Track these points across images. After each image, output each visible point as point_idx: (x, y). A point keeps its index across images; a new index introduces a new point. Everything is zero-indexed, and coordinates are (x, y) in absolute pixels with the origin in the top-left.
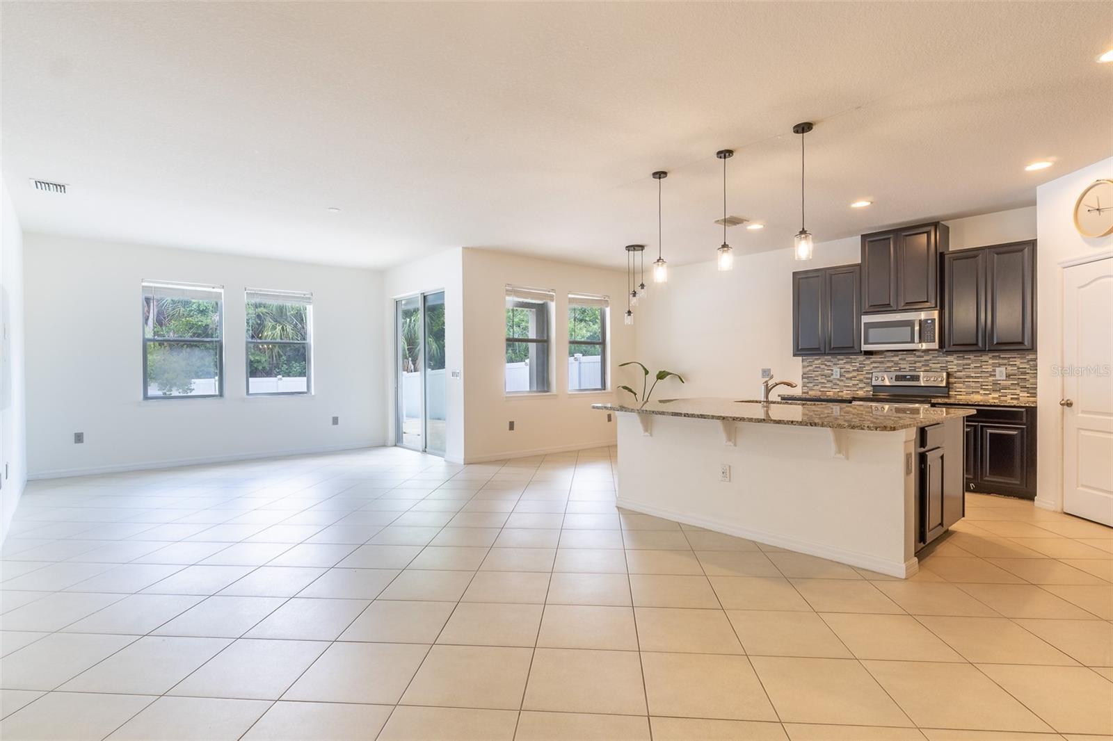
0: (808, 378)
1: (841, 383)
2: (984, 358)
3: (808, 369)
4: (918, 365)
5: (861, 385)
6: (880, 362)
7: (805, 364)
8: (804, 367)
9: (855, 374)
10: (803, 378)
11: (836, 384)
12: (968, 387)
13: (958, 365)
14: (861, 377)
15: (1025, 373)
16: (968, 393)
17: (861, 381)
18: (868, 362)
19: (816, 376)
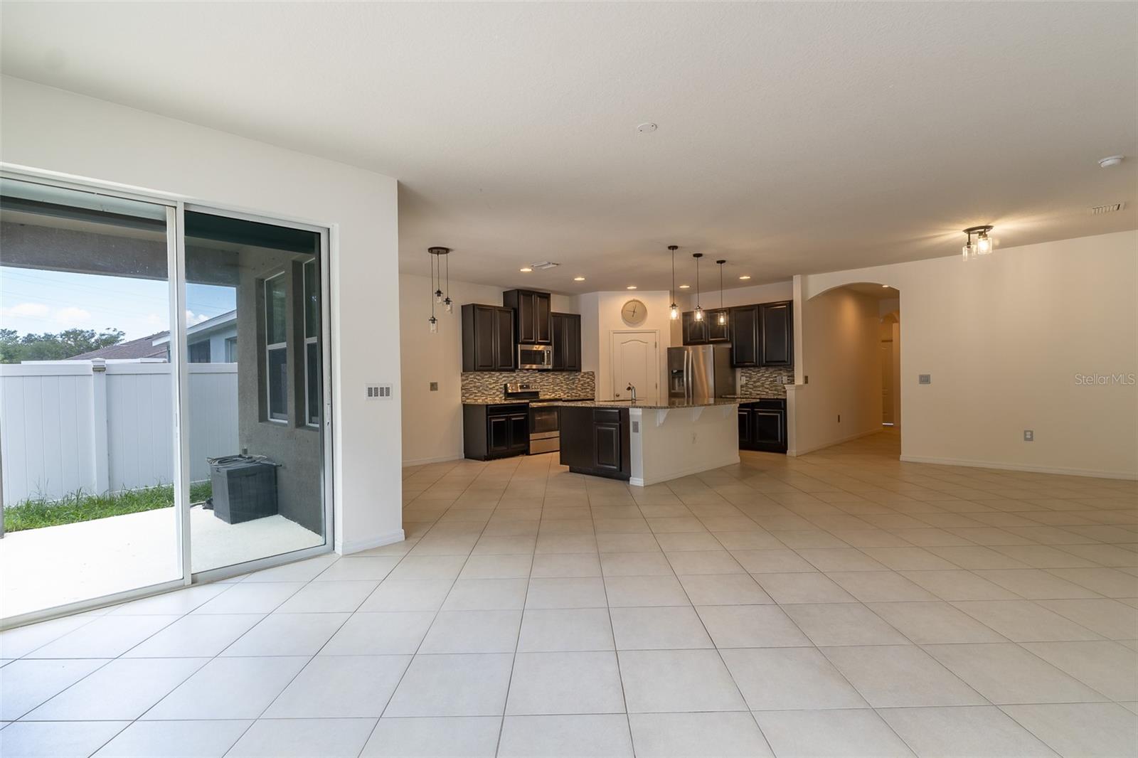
0: (465, 389)
1: (486, 392)
2: (549, 375)
3: (465, 382)
4: (525, 378)
5: (498, 393)
6: (508, 377)
7: (464, 378)
8: (463, 380)
9: (494, 385)
10: (462, 389)
11: (483, 393)
12: (544, 391)
13: (540, 378)
14: (497, 387)
15: (562, 383)
16: (544, 395)
17: (497, 390)
18: (500, 377)
19: (471, 388)
